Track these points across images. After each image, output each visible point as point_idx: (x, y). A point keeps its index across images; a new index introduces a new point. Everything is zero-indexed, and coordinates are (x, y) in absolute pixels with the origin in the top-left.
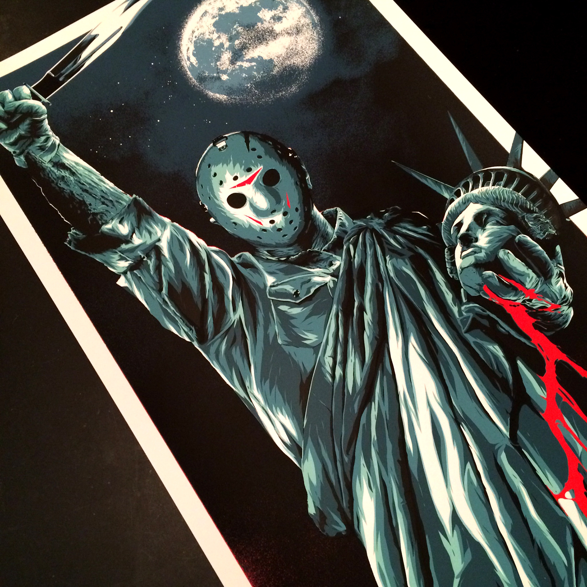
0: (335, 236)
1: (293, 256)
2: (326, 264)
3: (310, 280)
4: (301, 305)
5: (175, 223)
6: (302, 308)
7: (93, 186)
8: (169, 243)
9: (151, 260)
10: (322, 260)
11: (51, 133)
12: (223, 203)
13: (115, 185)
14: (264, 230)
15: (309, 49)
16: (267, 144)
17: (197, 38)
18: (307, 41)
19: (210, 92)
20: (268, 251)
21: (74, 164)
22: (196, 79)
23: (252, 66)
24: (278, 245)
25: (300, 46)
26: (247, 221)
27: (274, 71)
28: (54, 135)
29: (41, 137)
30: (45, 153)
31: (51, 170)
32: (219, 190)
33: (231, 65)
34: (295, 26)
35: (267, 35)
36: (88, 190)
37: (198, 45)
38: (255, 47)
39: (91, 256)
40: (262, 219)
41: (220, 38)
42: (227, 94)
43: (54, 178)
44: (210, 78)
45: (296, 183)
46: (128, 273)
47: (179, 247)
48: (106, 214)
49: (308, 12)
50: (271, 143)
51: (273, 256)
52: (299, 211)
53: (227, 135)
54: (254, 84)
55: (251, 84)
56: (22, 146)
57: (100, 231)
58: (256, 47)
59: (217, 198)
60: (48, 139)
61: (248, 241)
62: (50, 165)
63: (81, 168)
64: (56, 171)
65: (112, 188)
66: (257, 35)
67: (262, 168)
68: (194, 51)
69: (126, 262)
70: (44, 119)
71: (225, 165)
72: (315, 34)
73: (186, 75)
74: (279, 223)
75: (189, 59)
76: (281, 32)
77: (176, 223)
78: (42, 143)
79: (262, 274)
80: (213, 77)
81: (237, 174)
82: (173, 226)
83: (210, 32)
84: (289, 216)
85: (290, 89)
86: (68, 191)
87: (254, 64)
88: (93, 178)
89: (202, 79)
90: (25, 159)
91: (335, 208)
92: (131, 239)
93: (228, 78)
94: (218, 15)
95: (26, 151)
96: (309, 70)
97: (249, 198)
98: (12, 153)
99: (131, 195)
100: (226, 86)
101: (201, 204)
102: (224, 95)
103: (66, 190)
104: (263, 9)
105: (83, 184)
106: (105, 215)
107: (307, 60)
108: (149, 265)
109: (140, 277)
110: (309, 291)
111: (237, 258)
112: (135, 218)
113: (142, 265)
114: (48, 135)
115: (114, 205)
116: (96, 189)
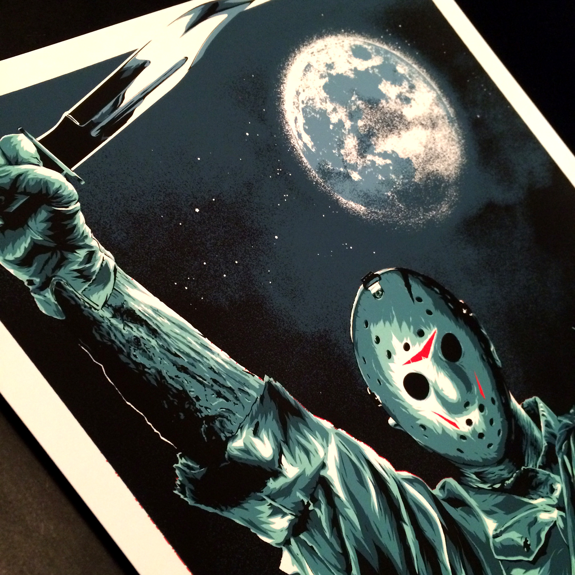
0: (545, 444)
1: (508, 479)
2: (547, 490)
3: (536, 519)
4: (537, 563)
5: (340, 430)
6: (539, 569)
7: (194, 359)
8: (339, 470)
9: (320, 508)
10: (541, 484)
11: (94, 243)
12: (400, 390)
13: (231, 357)
14: (463, 437)
15: (451, 153)
16: (433, 292)
17: (305, 105)
18: (447, 140)
19: (341, 198)
20: (476, 474)
21: (150, 312)
22: (318, 173)
23: (387, 165)
24: (486, 463)
25: (439, 146)
26: (438, 422)
27: (415, 177)
28: (102, 248)
29: (77, 251)
30: (92, 287)
31: (112, 324)
32: (389, 367)
33: (359, 158)
34: (429, 115)
35: (397, 121)
36: (187, 368)
37: (309, 116)
38: (385, 136)
39: (226, 514)
40: (456, 418)
41: (337, 112)
42: (365, 203)
43: (121, 343)
44: (337, 173)
45: (482, 358)
46: (292, 541)
47: (355, 478)
48: (229, 418)
49: (439, 98)
50: (437, 290)
51: (484, 482)
52: (497, 403)
53: (378, 273)
54: (396, 193)
55: (392, 192)
56: (43, 269)
57: (226, 456)
58: (387, 136)
59: (390, 381)
60: (91, 256)
61: (446, 457)
62: (107, 314)
63: (166, 321)
64: (121, 326)
65: (227, 363)
66: (384, 118)
67: (437, 331)
68: (304, 124)
69: (283, 517)
70: (77, 212)
71: (387, 323)
72: (454, 133)
73: (301, 162)
74: (477, 423)
75: (300, 136)
76: (413, 121)
77: (342, 429)
78: (81, 263)
79: (478, 515)
80: (340, 173)
81: (407, 340)
82: (338, 434)
83: (322, 98)
84: (487, 411)
85: (441, 208)
86: (153, 371)
87: (388, 161)
88: (190, 343)
89: (326, 174)
90: (57, 299)
91: (534, 398)
92: (281, 468)
93: (361, 178)
94: (326, 74)
95: (54, 280)
96: (456, 183)
97: (432, 382)
98: (26, 283)
99: (262, 378)
100: (361, 191)
101: (370, 393)
102: (360, 206)
103: (149, 369)
104: (384, 81)
105: (176, 355)
106: (227, 418)
107: (451, 169)
108: (319, 519)
109: (312, 547)
110: (539, 540)
111: (440, 489)
112: (277, 422)
113: (309, 520)
114: (91, 247)
115: (237, 398)
116: (201, 366)
